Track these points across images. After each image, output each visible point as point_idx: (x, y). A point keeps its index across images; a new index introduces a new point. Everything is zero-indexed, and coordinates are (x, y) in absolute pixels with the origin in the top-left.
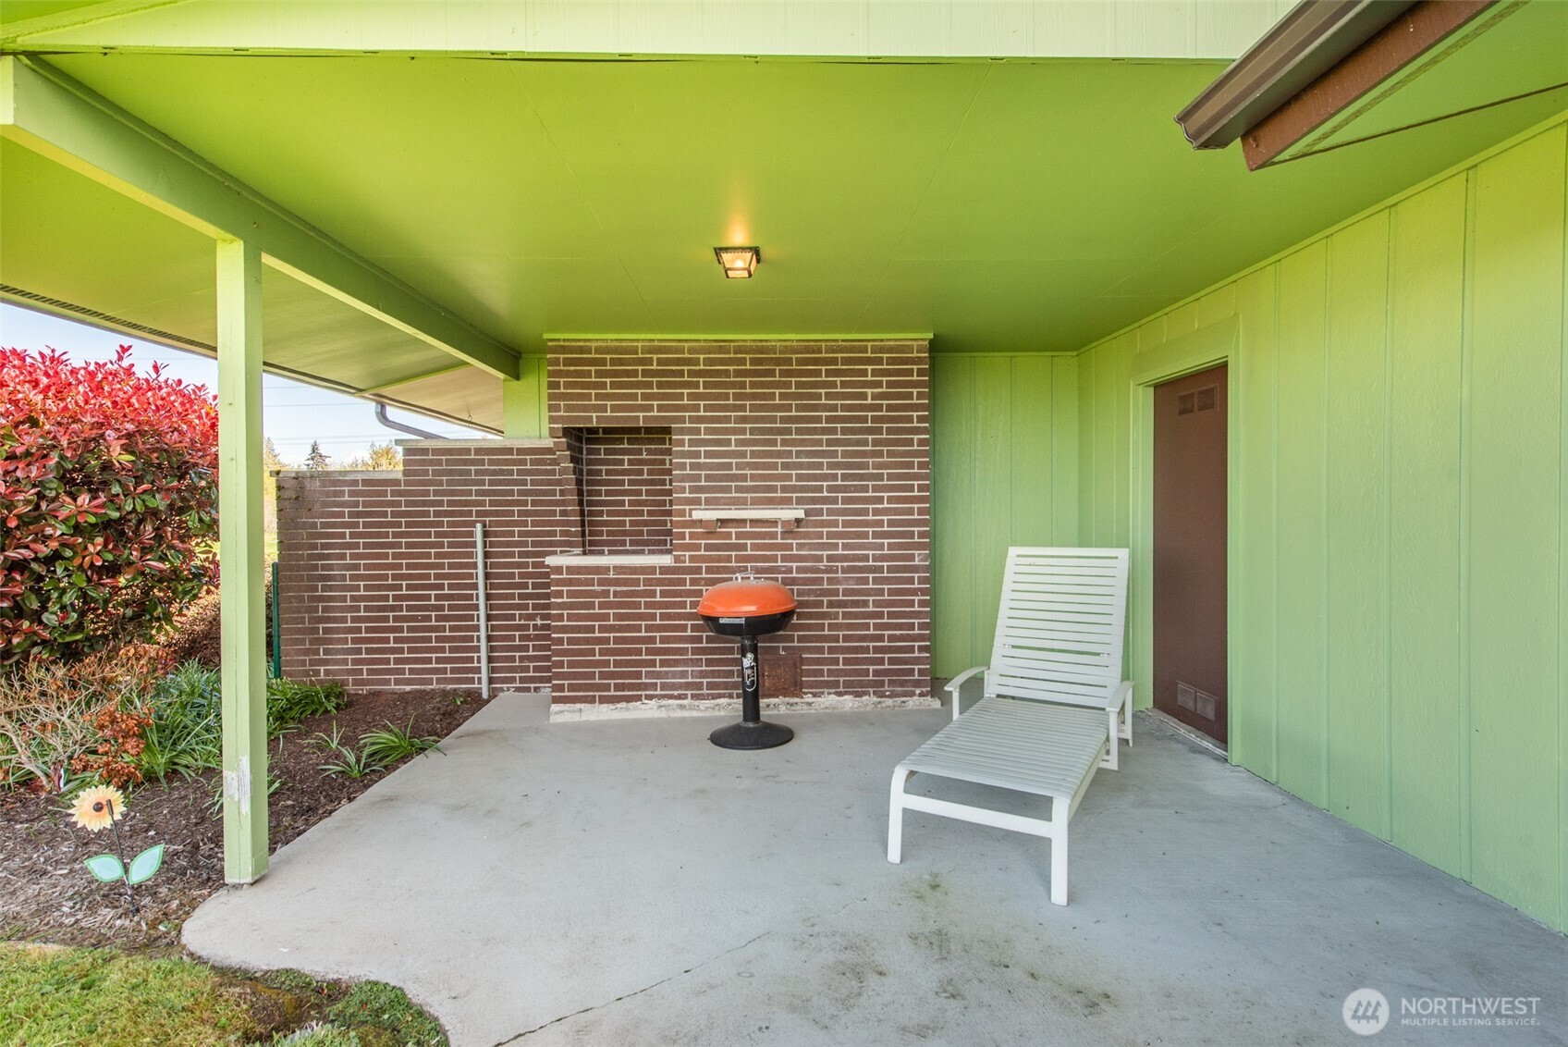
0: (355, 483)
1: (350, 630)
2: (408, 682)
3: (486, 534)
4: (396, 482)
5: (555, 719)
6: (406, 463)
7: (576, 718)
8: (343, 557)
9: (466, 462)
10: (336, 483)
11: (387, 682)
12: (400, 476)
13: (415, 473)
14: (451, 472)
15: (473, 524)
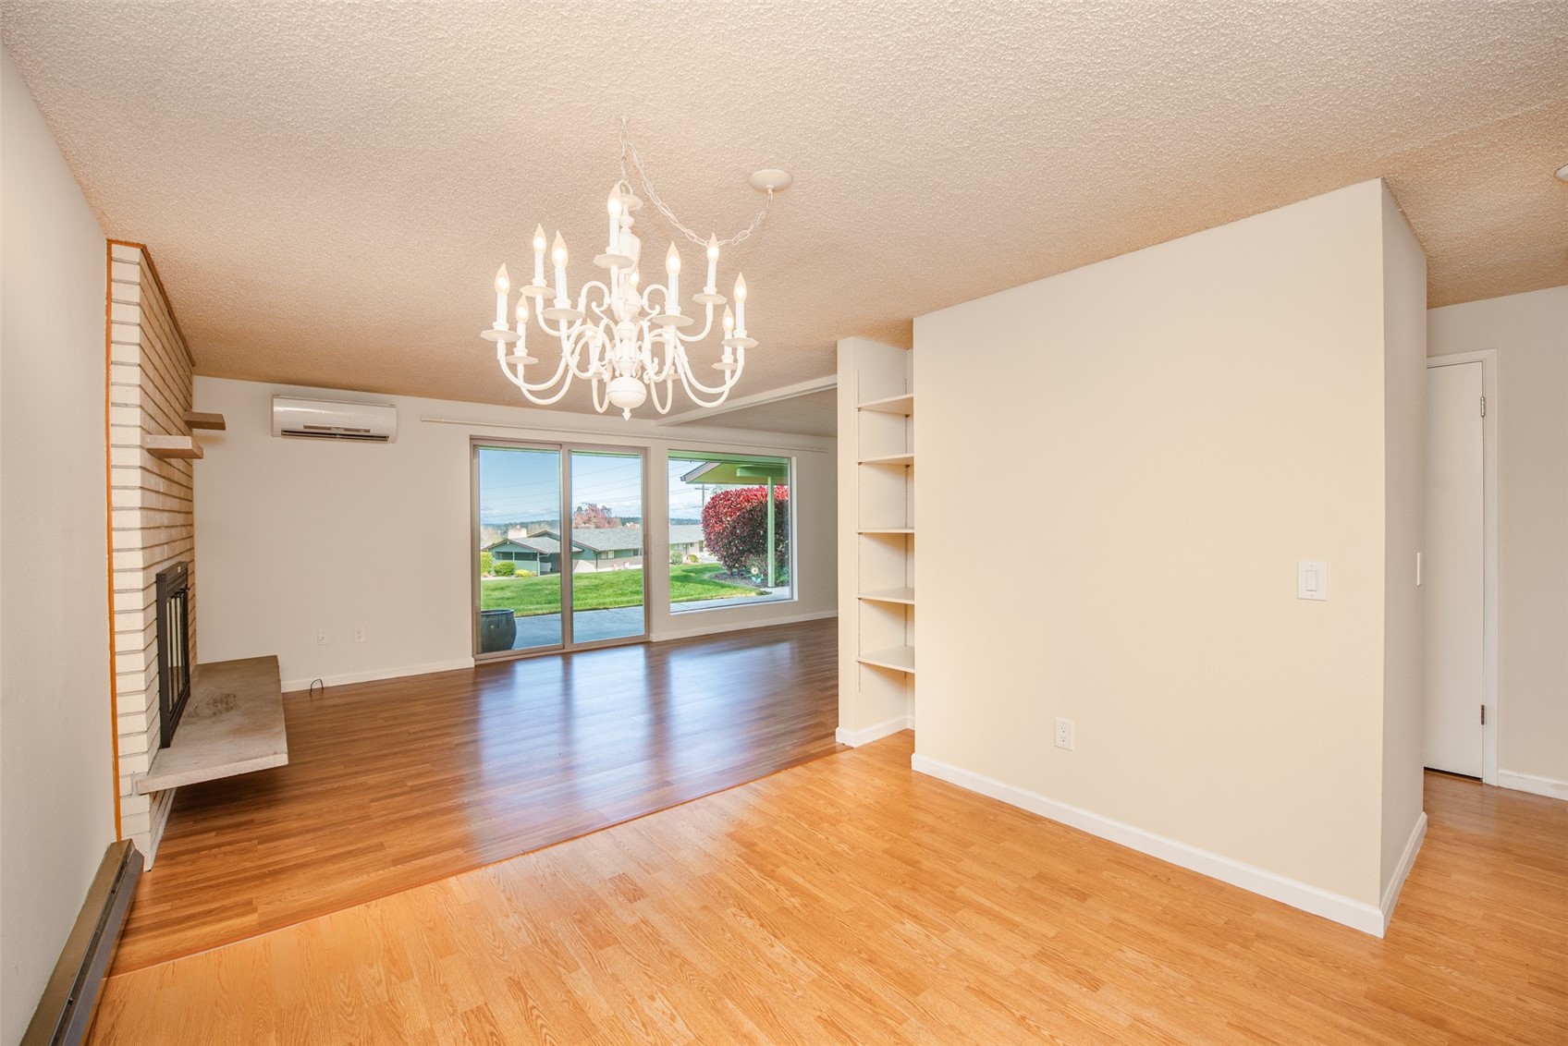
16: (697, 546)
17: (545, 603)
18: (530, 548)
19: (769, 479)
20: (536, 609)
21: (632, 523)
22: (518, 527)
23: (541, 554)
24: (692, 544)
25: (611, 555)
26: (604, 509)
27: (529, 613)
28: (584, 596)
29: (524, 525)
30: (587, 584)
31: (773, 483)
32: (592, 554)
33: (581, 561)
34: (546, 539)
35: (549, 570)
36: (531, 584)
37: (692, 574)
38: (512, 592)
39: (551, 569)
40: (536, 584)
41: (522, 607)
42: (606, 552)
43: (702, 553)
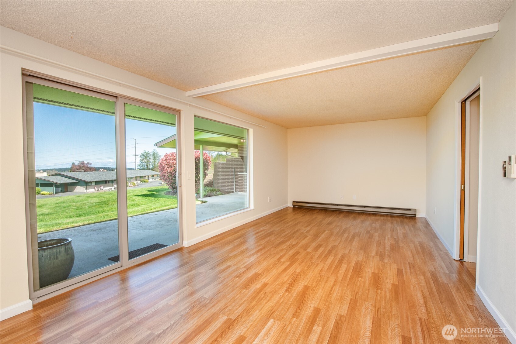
0: (221, 163)
1: (221, 182)
2: (227, 190)
3: (235, 170)
4: (225, 163)
5: (239, 194)
6: (227, 161)
7: (241, 194)
8: (220, 173)
9: (233, 160)
10: (220, 163)
11: (224, 189)
12: (226, 162)
13: (227, 162)
14: (231, 162)
15: (233, 169)
16: (134, 179)
17: (77, 217)
18: (49, 181)
19: (201, 146)
20: (73, 222)
21: (103, 169)
22: (42, 171)
23: (55, 184)
24: (132, 178)
25: (94, 184)
26: (88, 163)
27: (69, 226)
28: (101, 210)
29: (44, 171)
30: (98, 201)
31: (203, 149)
32: (84, 183)
33: (77, 186)
34: (58, 177)
35: (60, 191)
36: (60, 203)
37: (155, 193)
38: (49, 208)
39: (61, 191)
40: (64, 202)
41: (60, 221)
42: (91, 182)
43: (137, 182)
